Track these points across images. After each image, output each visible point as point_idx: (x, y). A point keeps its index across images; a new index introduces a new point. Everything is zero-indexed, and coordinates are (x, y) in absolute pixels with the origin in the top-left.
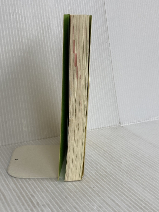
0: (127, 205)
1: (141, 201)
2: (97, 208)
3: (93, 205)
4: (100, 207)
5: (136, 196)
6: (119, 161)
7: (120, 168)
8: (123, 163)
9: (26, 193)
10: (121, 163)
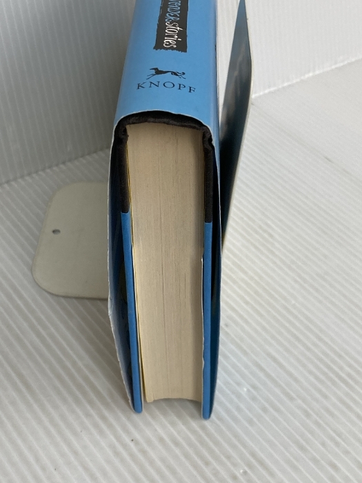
0: (311, 372)
1: (340, 356)
2: (248, 390)
3: (239, 384)
4: (254, 387)
5: (325, 343)
6: (265, 231)
7: (272, 253)
8: (277, 237)
9: (74, 364)
10: (271, 236)
